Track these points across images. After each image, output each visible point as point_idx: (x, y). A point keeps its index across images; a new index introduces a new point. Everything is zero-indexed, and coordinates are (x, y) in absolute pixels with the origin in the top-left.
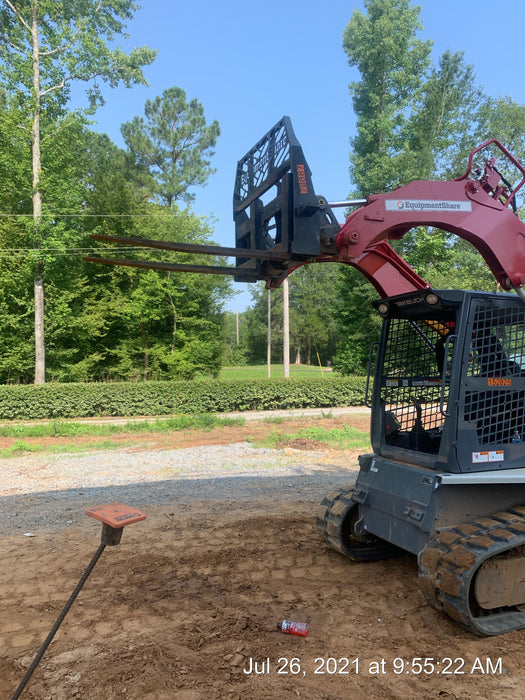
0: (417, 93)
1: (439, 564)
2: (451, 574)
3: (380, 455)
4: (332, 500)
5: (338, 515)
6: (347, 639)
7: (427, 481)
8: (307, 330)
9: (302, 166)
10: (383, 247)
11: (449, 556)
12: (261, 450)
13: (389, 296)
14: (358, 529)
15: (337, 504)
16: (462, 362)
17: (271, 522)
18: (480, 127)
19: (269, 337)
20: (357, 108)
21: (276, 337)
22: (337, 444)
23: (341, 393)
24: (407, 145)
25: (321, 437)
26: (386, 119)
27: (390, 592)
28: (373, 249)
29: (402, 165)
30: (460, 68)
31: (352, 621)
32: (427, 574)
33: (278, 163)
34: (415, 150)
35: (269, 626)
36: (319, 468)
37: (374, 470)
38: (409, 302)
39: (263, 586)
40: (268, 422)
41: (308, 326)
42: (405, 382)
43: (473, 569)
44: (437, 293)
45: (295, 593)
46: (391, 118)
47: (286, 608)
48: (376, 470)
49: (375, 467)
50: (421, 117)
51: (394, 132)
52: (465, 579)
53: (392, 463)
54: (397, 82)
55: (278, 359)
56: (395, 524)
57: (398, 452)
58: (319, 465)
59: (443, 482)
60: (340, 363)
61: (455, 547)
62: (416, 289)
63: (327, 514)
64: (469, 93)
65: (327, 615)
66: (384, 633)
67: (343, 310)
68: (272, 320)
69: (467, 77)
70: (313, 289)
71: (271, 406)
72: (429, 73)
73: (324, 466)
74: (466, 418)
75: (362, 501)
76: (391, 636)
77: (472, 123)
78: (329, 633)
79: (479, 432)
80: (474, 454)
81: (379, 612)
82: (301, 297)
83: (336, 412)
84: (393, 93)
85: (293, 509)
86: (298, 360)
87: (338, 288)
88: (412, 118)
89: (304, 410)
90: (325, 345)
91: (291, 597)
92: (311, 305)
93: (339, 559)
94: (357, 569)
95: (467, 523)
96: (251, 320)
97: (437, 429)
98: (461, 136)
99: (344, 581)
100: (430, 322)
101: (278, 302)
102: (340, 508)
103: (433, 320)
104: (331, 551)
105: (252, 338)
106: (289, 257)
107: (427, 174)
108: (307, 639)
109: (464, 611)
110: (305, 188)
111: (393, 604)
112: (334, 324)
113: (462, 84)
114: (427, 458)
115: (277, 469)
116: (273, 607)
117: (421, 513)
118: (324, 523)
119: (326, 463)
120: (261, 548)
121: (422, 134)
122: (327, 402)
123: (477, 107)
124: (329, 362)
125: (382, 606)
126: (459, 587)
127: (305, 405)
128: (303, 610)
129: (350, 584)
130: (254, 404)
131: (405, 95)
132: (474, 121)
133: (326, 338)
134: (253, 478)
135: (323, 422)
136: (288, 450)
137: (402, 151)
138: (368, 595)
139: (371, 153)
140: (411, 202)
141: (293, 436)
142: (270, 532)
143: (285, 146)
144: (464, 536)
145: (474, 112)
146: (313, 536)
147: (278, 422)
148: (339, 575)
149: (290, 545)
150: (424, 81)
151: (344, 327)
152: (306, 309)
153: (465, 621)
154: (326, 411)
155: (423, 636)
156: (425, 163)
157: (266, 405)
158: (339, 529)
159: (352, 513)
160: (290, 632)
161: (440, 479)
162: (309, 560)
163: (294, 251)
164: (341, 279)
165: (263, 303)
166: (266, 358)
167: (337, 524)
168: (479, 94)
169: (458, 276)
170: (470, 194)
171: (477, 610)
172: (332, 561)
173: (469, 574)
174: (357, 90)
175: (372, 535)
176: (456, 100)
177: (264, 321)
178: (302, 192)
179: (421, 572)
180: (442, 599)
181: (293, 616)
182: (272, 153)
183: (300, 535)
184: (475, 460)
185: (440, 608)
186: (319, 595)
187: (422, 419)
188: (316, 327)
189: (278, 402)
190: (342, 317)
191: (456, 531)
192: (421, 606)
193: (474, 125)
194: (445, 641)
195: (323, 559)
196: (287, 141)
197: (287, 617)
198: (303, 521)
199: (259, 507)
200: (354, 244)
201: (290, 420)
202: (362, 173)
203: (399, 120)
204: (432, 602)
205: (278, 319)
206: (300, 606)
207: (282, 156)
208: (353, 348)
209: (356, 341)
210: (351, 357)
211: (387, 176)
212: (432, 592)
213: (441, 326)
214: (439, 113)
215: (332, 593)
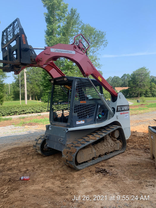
0: (64, 19)
1: (67, 153)
2: (70, 155)
3: (52, 124)
4: (38, 139)
5: (40, 143)
6: (42, 178)
7: (64, 130)
8: (33, 89)
9: (24, 35)
10: (52, 63)
11: (70, 151)
12: (17, 127)
13: (54, 78)
14: (46, 147)
15: (40, 140)
16: (74, 97)
17: (19, 148)
18: (81, 32)
19: (20, 91)
20: (47, 21)
21: (23, 92)
22: (42, 123)
23: (44, 108)
24: (61, 34)
25: (37, 122)
26: (55, 25)
27: (55, 163)
28: (49, 64)
29: (60, 40)
30: (76, 13)
31: (43, 173)
32: (64, 156)
33: (16, 33)
34: (64, 36)
35: (17, 179)
36: (36, 131)
37: (50, 129)
38: (59, 80)
39: (16, 168)
40: (20, 118)
41: (33, 88)
42: (59, 103)
43: (76, 153)
44: (67, 77)
45: (26, 168)
46: (57, 26)
47: (23, 173)
48: (51, 129)
49: (50, 128)
50: (66, 26)
51: (58, 30)
52: (74, 156)
53: (55, 126)
54: (58, 15)
55: (23, 99)
56: (56, 144)
57: (57, 123)
58: (36, 130)
59: (68, 130)
60: (44, 99)
61: (72, 148)
62: (61, 76)
63: (36, 144)
64: (78, 21)
65: (36, 173)
66: (52, 175)
67: (44, 83)
68: (21, 86)
69: (78, 17)
70: (35, 77)
71: (21, 113)
72: (68, 14)
73: (38, 130)
74: (75, 112)
75: (47, 138)
76: (54, 175)
77: (79, 30)
78: (36, 178)
79: (78, 116)
80: (77, 122)
81: (51, 169)
82: (31, 79)
83: (42, 114)
84: (57, 18)
85: (27, 143)
86: (31, 99)
87: (42, 76)
88: (63, 26)
89: (32, 114)
90: (39, 94)
91: (25, 169)
92: (34, 81)
93: (40, 156)
94: (46, 158)
95: (75, 141)
96: (14, 86)
97: (68, 116)
98: (76, 33)
99: (42, 162)
100: (66, 86)
101: (23, 80)
102: (40, 141)
103: (67, 85)
104: (38, 154)
105: (14, 92)
106: (20, 64)
107: (67, 44)
108: (29, 181)
109: (74, 165)
110: (25, 42)
111: (55, 166)
112: (42, 88)
113: (77, 18)
114: (65, 124)
115: (22, 132)
116: (19, 173)
117: (63, 139)
118: (36, 146)
119: (38, 129)
120: (16, 156)
121: (66, 32)
122: (39, 111)
123: (81, 26)
124: (40, 99)
125: (52, 167)
126: (72, 158)
127: (32, 112)
128: (28, 173)
129: (43, 163)
130: (15, 113)
131: (61, 19)
132: (80, 29)
133: (39, 92)
134: (14, 136)
135: (38, 117)
136: (26, 126)
137: (60, 36)
138: (48, 165)
139: (51, 35)
140: (58, 50)
141: (28, 122)
142: (19, 151)
143: (18, 28)
144: (74, 144)
145: (80, 27)
146: (32, 151)
147: (24, 118)
148: (40, 161)
149: (25, 154)
150: (66, 16)
151: (45, 88)
152: (32, 83)
153: (74, 167)
154: (39, 114)
155: (63, 173)
156: (66, 40)
157: (19, 113)
158: (40, 147)
159: (44, 142)
160: (24, 180)
161: (68, 129)
162: (31, 158)
163: (21, 62)
164: (43, 74)
165: (18, 80)
166: (19, 98)
167: (39, 146)
168: (81, 22)
169: (77, 74)
170: (75, 49)
171: (77, 164)
172: (38, 157)
173: (75, 155)
174: (46, 15)
175: (50, 148)
176: (75, 23)
177: (18, 86)
178: (24, 43)
179: (63, 156)
180: (68, 162)
181: (25, 175)
182: (14, 30)
183: (29, 151)
184: (77, 124)
185: (67, 165)
186: (34, 167)
187: (64, 114)
188: (36, 88)
189: (24, 112)
190: (44, 85)
191: (72, 143)
192: (63, 165)
193: (80, 31)
194: (69, 173)
195: (36, 157)
196: (18, 26)
197: (23, 176)
198: (30, 147)
199: (16, 144)
200: (41, 61)
201: (27, 117)
202: (49, 41)
203: (59, 27)
204: (66, 164)
205: (23, 86)
206: (27, 172)
207: (17, 31)
208: (47, 94)
209: (48, 93)
210: (46, 97)
211: (56, 43)
212: (66, 161)
213: (69, 87)
214: (70, 26)
215: (38, 166)
